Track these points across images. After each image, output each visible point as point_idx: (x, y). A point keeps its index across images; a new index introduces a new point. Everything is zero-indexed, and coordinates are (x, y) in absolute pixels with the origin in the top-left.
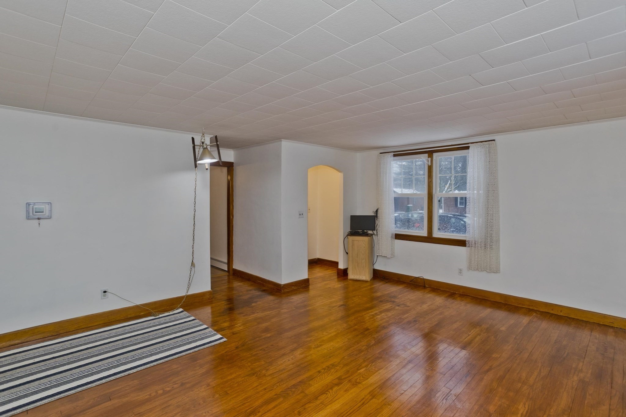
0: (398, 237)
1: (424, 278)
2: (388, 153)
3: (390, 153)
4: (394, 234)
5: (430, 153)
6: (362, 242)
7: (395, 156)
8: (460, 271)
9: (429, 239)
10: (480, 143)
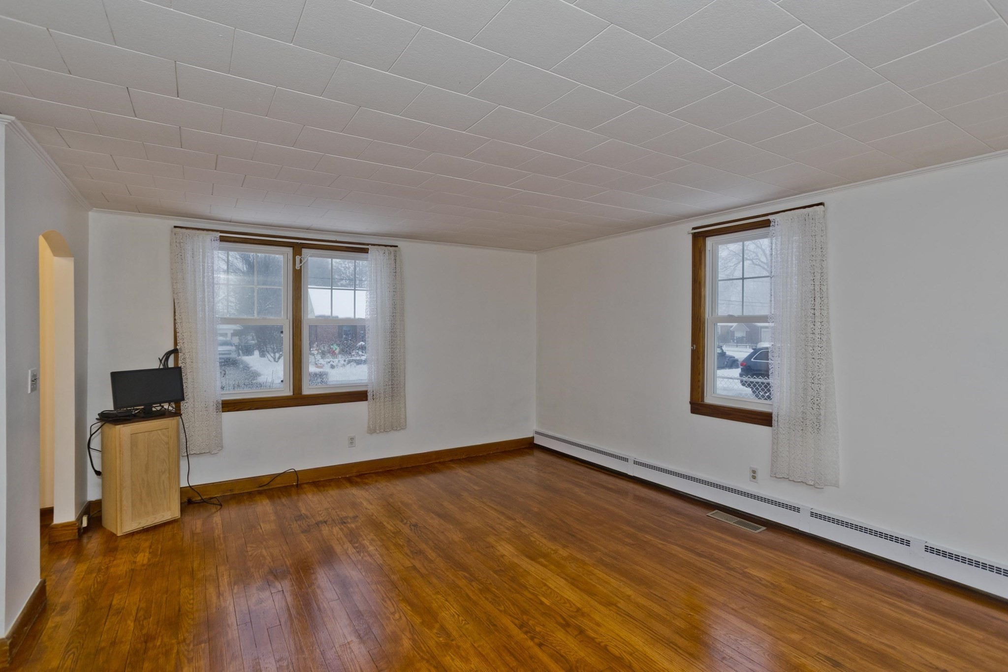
0: (229, 406)
1: (296, 470)
2: (205, 232)
3: (210, 232)
4: (221, 403)
5: (298, 247)
6: (159, 432)
7: (223, 239)
8: (352, 440)
9: (298, 399)
10: (384, 247)
